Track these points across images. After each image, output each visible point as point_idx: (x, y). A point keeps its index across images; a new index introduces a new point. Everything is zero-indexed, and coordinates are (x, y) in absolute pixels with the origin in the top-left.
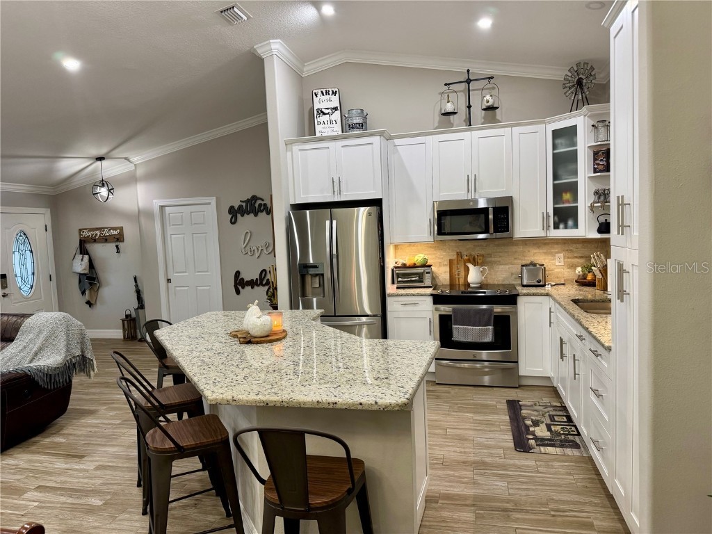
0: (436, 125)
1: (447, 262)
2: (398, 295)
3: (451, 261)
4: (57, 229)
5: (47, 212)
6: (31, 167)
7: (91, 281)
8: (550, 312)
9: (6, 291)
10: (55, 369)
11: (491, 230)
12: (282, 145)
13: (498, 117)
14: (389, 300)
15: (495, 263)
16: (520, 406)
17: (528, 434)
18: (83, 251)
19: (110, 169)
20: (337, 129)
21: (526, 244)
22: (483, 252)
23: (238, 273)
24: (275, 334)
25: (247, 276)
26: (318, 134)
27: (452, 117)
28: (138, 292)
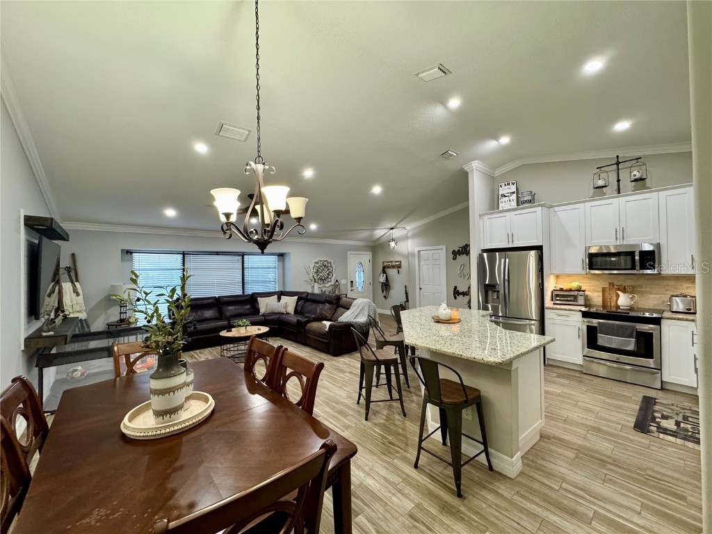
0: (591, 195)
1: (601, 290)
2: (552, 309)
3: (604, 290)
4: (374, 261)
5: (370, 253)
6: (364, 234)
7: (386, 286)
8: (693, 334)
9: (353, 288)
10: (363, 324)
11: (638, 267)
12: (477, 217)
13: (648, 185)
14: (546, 311)
15: (646, 292)
16: (656, 402)
17: (652, 422)
18: (384, 272)
19: (396, 233)
20: (514, 204)
21: (678, 280)
22: (634, 284)
23: (456, 288)
24: (454, 320)
25: (461, 289)
26: (500, 209)
27: (604, 189)
28: (407, 293)
